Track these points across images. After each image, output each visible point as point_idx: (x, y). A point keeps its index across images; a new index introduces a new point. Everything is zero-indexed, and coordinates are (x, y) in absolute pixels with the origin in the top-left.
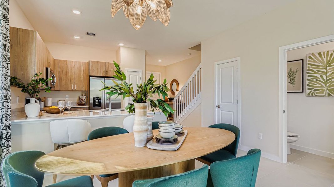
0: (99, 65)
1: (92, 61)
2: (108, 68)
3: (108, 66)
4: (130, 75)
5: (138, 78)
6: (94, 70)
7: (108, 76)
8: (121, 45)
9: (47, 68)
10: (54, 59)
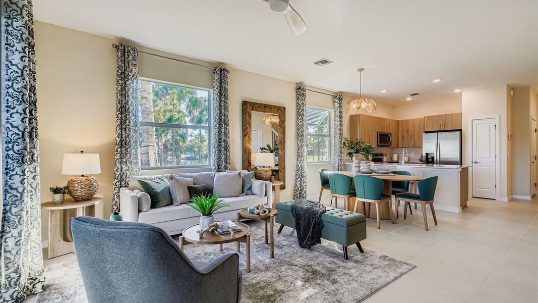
0: (435, 118)
1: (427, 116)
2: (446, 120)
3: (446, 118)
5: (492, 127)
6: (429, 125)
7: (445, 130)
8: (457, 91)
9: (378, 132)
10: (398, 121)
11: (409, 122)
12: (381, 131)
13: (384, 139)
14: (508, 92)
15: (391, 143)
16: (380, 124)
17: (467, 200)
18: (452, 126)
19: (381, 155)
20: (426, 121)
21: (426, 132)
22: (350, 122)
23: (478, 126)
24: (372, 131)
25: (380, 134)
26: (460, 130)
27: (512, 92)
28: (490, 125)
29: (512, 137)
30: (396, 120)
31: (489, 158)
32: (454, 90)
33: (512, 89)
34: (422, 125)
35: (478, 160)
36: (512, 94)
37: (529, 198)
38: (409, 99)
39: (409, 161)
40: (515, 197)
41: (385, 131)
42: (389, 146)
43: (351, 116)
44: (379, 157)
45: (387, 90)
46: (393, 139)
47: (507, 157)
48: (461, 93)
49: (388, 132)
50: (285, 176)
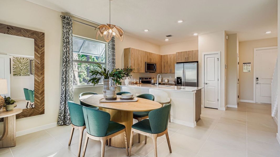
0: (183, 54)
1: (178, 52)
2: (189, 55)
3: (189, 54)
4: (207, 58)
5: (216, 60)
6: (179, 58)
7: (189, 61)
8: (195, 34)
9: (146, 62)
10: (162, 56)
11: (168, 56)
12: (149, 61)
13: (150, 67)
14: (226, 37)
15: (156, 70)
16: (148, 57)
17: (201, 114)
18: (193, 59)
19: (149, 79)
20: (177, 55)
21: (177, 63)
22: (124, 54)
23: (208, 59)
24: (141, 61)
25: (147, 64)
26: (197, 62)
27: (227, 36)
28: (215, 59)
29: (227, 67)
30: (160, 55)
31: (214, 81)
32: (193, 34)
33: (227, 35)
34: (175, 58)
35: (208, 82)
36: (227, 38)
37: (236, 107)
38: (167, 40)
39: (168, 82)
40: (229, 106)
41: (152, 62)
42: (155, 72)
43: (124, 49)
44: (148, 80)
45: (149, 30)
46: (158, 67)
47: (225, 80)
48: (197, 37)
49: (154, 62)
50: (44, 101)
